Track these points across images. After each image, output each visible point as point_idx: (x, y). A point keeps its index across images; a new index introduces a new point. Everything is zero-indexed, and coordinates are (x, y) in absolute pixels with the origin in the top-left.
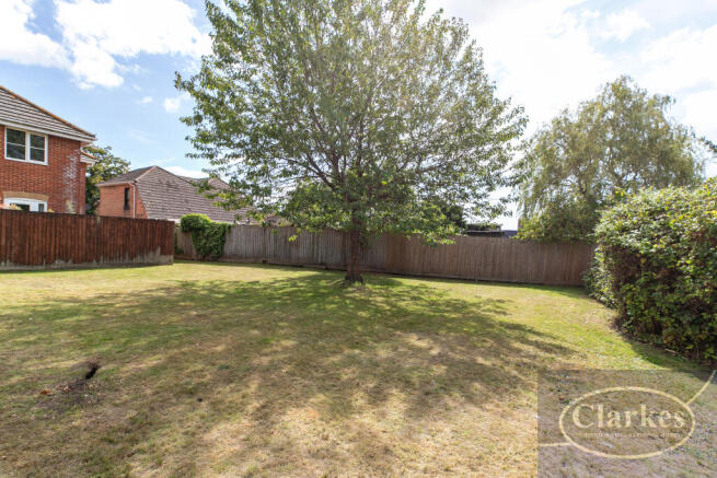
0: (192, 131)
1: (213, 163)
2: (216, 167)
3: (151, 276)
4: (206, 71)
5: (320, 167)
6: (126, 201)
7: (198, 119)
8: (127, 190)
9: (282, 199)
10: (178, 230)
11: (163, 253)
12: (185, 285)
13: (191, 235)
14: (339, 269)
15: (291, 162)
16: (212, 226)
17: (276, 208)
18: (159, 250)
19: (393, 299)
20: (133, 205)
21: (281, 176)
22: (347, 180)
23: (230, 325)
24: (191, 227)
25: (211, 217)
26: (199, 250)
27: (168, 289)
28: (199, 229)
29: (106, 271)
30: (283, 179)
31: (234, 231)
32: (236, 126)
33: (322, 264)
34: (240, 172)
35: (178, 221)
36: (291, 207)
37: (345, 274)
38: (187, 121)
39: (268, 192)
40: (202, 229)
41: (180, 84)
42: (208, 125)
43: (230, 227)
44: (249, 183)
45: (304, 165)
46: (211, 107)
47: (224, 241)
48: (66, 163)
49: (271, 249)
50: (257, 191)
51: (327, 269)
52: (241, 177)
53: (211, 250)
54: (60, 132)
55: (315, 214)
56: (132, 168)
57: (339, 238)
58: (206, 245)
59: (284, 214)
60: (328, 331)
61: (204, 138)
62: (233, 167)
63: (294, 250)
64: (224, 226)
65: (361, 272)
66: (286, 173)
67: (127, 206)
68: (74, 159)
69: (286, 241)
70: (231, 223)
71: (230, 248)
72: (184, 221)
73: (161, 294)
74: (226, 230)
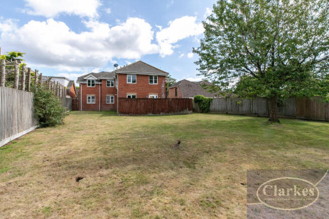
0: (199, 67)
1: (205, 76)
2: (207, 77)
3: (186, 118)
4: (202, 44)
5: (251, 70)
6: (176, 92)
7: (201, 61)
8: (176, 89)
9: (234, 86)
10: (193, 102)
11: (189, 110)
12: (197, 121)
13: (197, 104)
14: (265, 116)
15: (237, 71)
16: (205, 99)
17: (231, 90)
18: (188, 109)
19: (300, 131)
20: (178, 94)
21: (233, 77)
22: (266, 74)
23: (217, 135)
24: (198, 100)
25: (205, 96)
26: (200, 109)
27: (192, 122)
28: (200, 101)
29: (173, 116)
30: (234, 78)
31: (213, 101)
32: (214, 62)
33: (255, 114)
34: (216, 78)
35: (193, 98)
36: (238, 89)
37: (269, 119)
38: (196, 63)
39: (227, 84)
40: (202, 101)
41: (194, 51)
42: (204, 63)
43: (212, 99)
44: (219, 81)
45: (244, 70)
46: (205, 57)
47: (209, 105)
48: (162, 83)
49: (229, 107)
50: (223, 84)
51: (258, 116)
52: (216, 80)
53: (205, 108)
54: (161, 74)
55: (250, 91)
56: (177, 81)
57: (264, 101)
58: (203, 107)
59: (235, 92)
60: (259, 141)
61: (203, 68)
62: (213, 76)
63: (240, 108)
64: (209, 99)
65: (279, 118)
66: (235, 75)
67: (176, 95)
68: (164, 81)
69: (236, 104)
70: (212, 98)
71: (212, 107)
72: (195, 98)
73: (191, 124)
74: (210, 101)
